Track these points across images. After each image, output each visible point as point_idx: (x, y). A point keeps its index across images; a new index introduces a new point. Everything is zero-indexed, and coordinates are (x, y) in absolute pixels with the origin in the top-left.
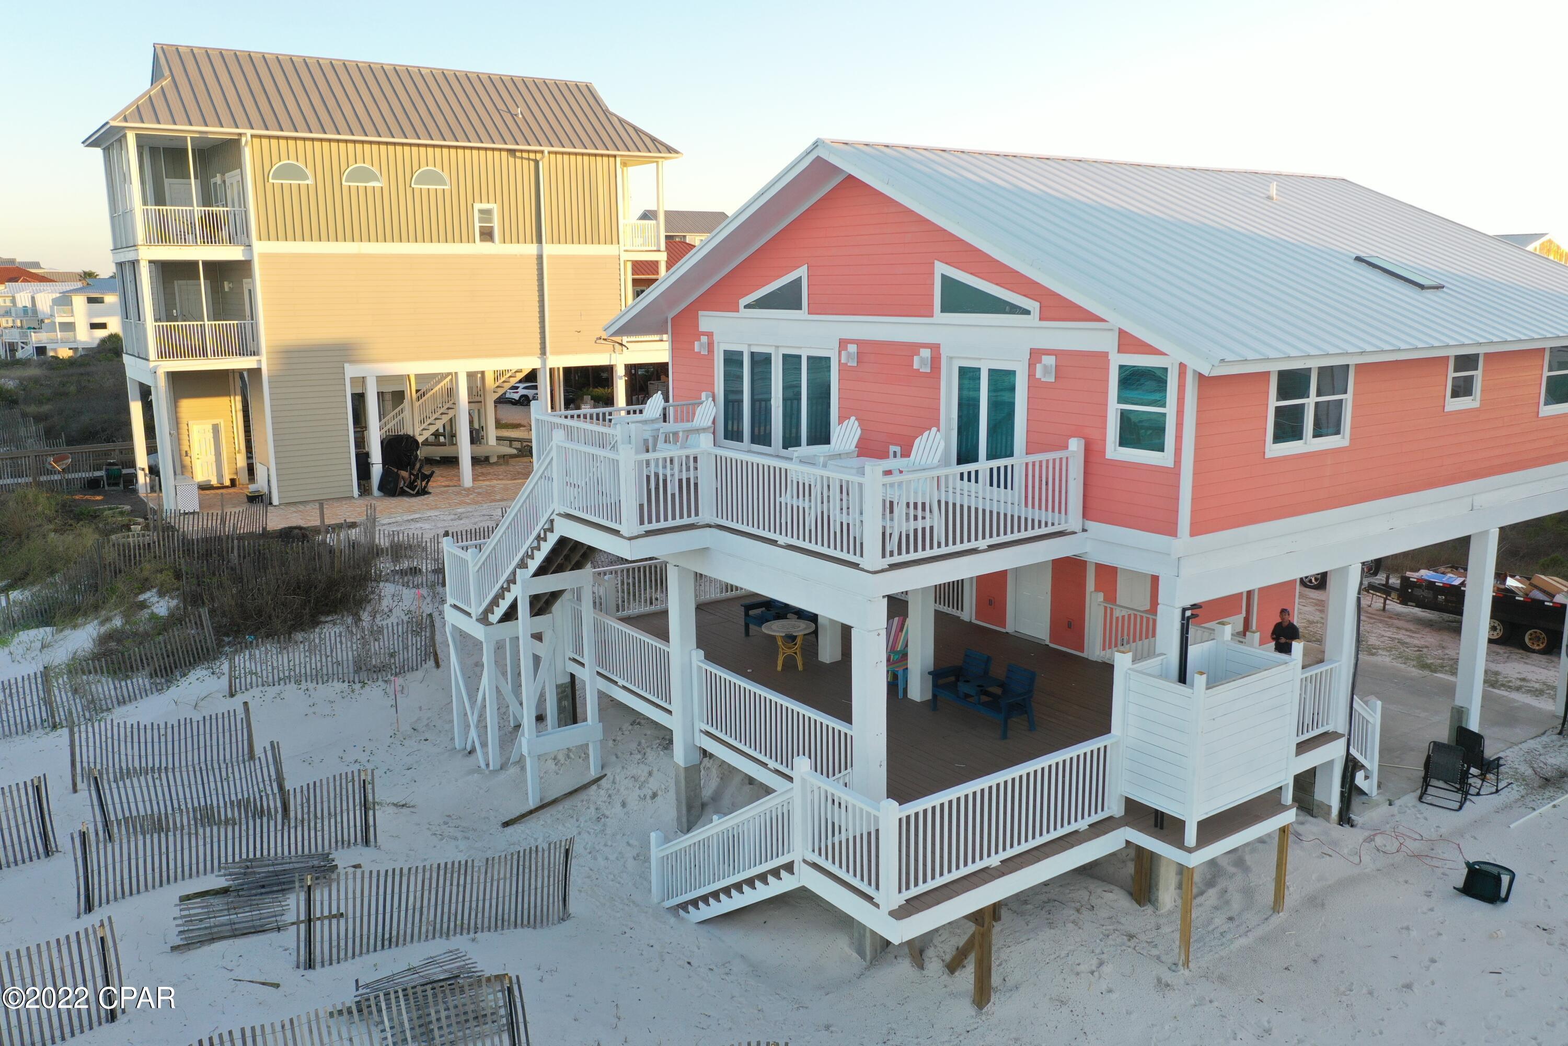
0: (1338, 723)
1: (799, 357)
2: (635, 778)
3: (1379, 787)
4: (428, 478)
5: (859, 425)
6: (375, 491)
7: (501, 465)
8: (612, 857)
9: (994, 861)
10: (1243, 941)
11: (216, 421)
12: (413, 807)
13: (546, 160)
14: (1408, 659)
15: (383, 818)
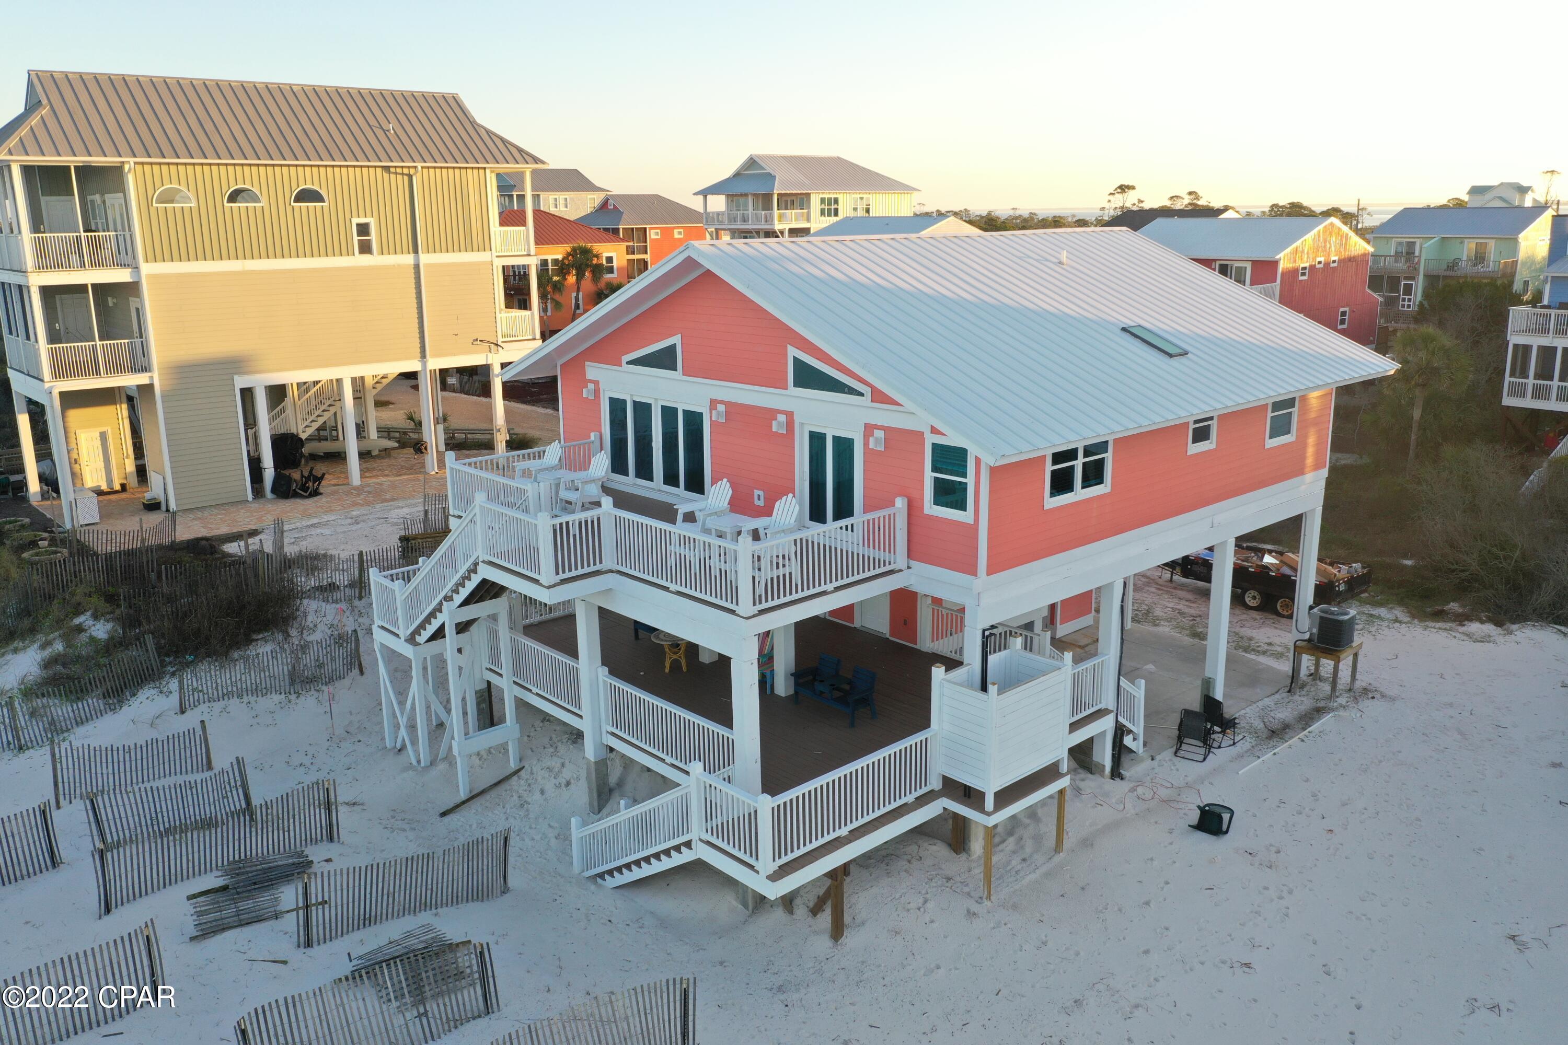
0: (1108, 701)
1: (676, 410)
2: (550, 769)
3: (1145, 745)
4: (320, 479)
5: (731, 486)
6: (269, 494)
7: (383, 458)
8: (537, 837)
9: (844, 832)
10: (1033, 877)
11: (103, 429)
12: (362, 804)
13: (419, 174)
14: (1183, 628)
15: (345, 818)
